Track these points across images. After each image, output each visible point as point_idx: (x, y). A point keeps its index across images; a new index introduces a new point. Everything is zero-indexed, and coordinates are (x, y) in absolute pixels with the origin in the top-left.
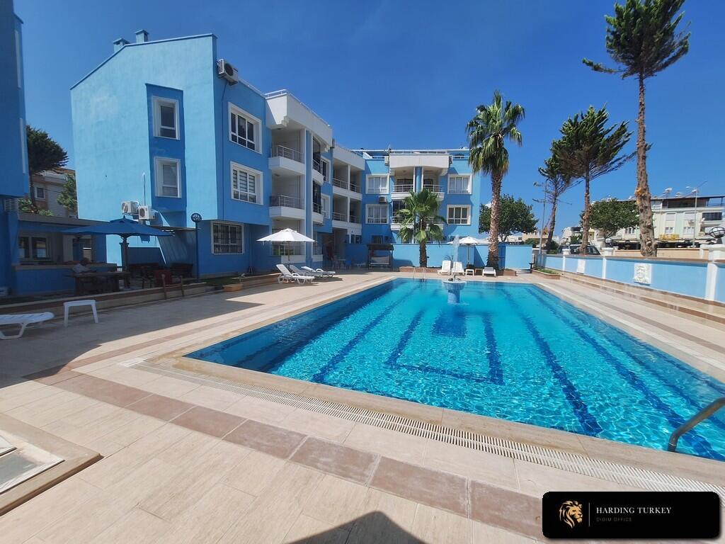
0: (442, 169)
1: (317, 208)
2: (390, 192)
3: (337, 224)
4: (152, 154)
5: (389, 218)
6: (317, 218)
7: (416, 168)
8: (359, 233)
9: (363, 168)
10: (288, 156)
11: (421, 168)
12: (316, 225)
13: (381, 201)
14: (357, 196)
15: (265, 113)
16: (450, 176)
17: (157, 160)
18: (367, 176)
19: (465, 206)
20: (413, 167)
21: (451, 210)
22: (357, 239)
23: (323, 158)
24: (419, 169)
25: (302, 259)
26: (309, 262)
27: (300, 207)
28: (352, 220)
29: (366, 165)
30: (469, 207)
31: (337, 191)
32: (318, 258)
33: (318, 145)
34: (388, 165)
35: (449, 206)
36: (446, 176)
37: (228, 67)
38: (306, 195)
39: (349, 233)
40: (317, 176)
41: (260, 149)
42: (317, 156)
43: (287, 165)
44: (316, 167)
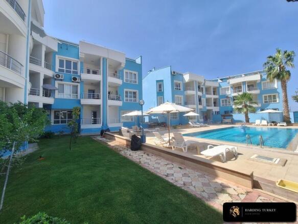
0: (257, 80)
1: (200, 104)
2: (231, 93)
3: (208, 108)
4: (157, 96)
5: (232, 103)
6: (200, 107)
7: (243, 82)
8: (218, 110)
9: (218, 86)
10: (190, 90)
11: (245, 82)
12: (200, 109)
13: (227, 97)
14: (216, 97)
15: (183, 79)
16: (262, 82)
17: (158, 97)
18: (220, 89)
19: (274, 94)
20: (241, 83)
21: (265, 97)
22: (218, 113)
23: (201, 86)
24: (244, 83)
25: (196, 120)
26: (198, 121)
27: (194, 104)
28: (215, 106)
29: (219, 85)
30: (277, 94)
31: (208, 96)
32: (202, 120)
33: (199, 83)
34: (229, 83)
35: (263, 96)
36: (260, 83)
37: (174, 72)
38: (196, 100)
39: (214, 111)
40: (200, 94)
41: (182, 89)
42: (199, 87)
43: (190, 92)
44: (199, 91)
